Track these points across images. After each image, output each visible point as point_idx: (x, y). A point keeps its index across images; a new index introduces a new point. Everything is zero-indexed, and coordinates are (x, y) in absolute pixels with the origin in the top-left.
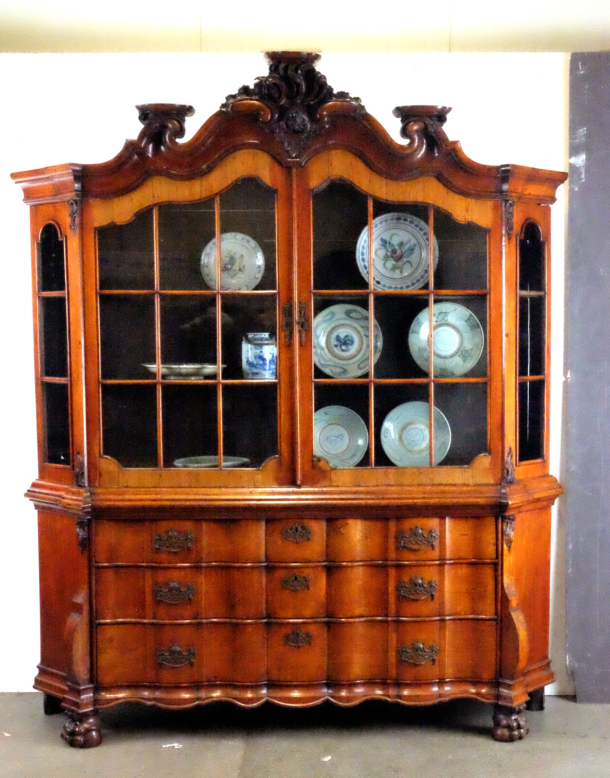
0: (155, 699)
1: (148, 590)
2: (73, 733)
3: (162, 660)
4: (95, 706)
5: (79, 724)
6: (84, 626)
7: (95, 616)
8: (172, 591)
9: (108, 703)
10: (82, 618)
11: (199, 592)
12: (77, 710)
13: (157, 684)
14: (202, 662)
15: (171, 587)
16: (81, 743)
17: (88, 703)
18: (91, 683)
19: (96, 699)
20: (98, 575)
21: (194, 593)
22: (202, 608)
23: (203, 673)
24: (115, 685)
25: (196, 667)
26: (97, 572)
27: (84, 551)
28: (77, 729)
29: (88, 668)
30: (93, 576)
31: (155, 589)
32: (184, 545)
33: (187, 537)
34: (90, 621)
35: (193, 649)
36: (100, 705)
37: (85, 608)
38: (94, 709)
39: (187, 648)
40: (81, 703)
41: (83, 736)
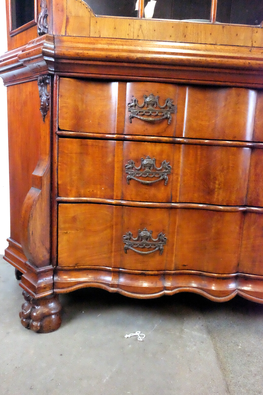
0: (118, 286)
1: (117, 166)
2: (29, 317)
3: (130, 245)
4: (54, 290)
5: (36, 308)
6: (44, 203)
7: (56, 192)
8: (144, 168)
9: (69, 287)
10: (41, 194)
11: (176, 171)
12: (34, 294)
13: (121, 269)
14: (172, 249)
15: (144, 164)
16: (38, 328)
17: (46, 287)
18: (50, 265)
19: (56, 282)
20: (61, 144)
21: (170, 172)
22: (177, 190)
23: (172, 261)
24: (76, 267)
25: (165, 254)
26: (59, 140)
27: (46, 116)
28: (35, 314)
29: (48, 249)
30: (56, 146)
31: (125, 165)
32: (163, 114)
33: (167, 105)
34: (51, 197)
35: (164, 236)
36: (60, 288)
37: (45, 182)
38: (53, 292)
39: (158, 233)
40: (38, 287)
41: (40, 322)
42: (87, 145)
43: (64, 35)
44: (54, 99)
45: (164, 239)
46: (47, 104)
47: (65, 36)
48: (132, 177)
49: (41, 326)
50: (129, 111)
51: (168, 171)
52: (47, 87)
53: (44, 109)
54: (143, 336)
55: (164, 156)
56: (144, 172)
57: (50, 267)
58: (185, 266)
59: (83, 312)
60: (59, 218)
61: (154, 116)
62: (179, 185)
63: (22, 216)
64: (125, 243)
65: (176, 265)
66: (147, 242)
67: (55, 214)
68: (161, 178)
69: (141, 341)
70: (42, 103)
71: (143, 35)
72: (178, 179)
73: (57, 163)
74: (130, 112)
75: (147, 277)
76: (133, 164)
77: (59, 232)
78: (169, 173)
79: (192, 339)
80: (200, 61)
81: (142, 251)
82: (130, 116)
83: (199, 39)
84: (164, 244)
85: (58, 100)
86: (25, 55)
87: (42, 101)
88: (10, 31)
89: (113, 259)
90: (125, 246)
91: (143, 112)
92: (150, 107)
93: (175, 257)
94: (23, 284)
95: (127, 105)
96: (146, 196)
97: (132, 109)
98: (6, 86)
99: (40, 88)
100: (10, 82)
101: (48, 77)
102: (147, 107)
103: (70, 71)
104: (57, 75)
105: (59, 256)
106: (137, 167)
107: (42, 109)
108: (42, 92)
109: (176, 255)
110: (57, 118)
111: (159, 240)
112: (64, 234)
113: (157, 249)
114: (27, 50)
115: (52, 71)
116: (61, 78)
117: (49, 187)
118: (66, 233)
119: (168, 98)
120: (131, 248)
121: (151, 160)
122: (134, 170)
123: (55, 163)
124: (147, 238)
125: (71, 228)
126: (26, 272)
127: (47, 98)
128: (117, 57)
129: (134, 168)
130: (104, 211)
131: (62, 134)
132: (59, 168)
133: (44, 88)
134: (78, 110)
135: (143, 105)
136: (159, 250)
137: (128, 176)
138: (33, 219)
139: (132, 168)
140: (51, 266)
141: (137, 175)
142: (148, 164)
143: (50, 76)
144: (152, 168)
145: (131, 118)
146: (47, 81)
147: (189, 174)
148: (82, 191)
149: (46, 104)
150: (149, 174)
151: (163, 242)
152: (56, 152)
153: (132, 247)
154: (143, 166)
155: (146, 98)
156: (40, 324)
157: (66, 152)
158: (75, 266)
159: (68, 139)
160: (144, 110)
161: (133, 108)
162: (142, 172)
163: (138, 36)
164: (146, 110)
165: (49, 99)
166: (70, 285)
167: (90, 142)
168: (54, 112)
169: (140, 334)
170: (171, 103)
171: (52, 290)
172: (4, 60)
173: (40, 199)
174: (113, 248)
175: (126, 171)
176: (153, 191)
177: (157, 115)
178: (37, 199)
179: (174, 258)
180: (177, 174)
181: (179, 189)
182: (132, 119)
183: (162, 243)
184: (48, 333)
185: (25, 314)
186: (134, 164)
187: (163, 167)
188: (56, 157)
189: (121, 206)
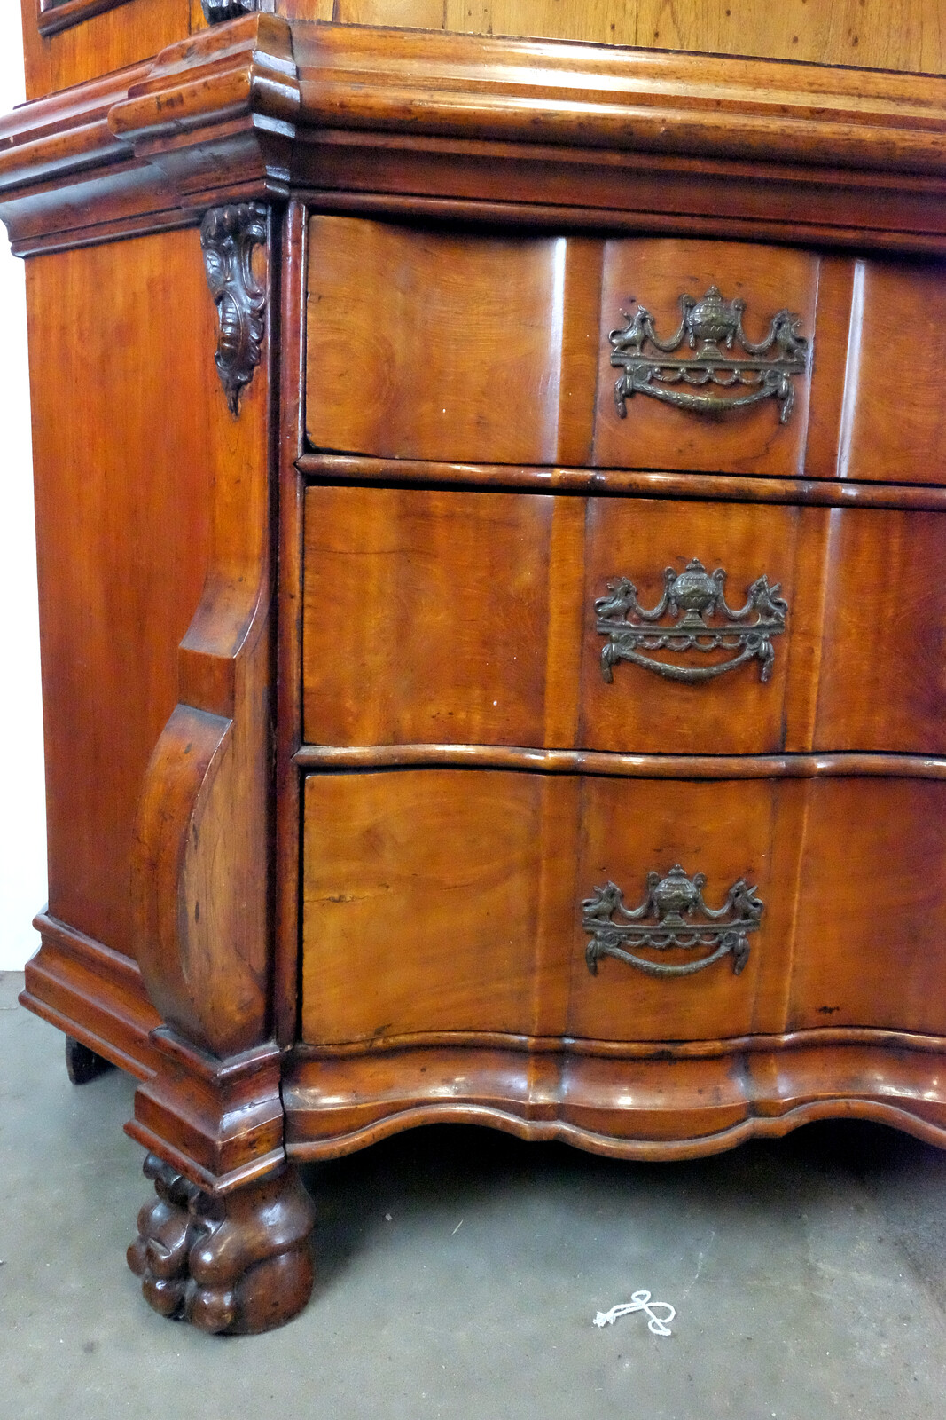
0: (559, 1112)
1: (560, 604)
2: (184, 1268)
3: (610, 939)
4: (287, 1145)
5: (213, 1230)
6: (242, 777)
7: (295, 725)
8: (679, 614)
9: (350, 1130)
10: (232, 736)
11: (803, 623)
12: (208, 1174)
13: (568, 1041)
14: (782, 947)
15: (678, 596)
16: (224, 1320)
17: (254, 1141)
18: (266, 1039)
19: (295, 1114)
20: (315, 513)
21: (781, 626)
22: (806, 702)
23: (778, 993)
24: (380, 1043)
25: (753, 970)
26: (309, 497)
27: (247, 388)
28: (207, 1257)
29: (258, 971)
30: (293, 523)
31: (594, 599)
32: (759, 379)
33: (775, 341)
34: (270, 748)
35: (753, 893)
36: (311, 1139)
37: (249, 683)
38: (286, 1156)
39: (726, 885)
40: (224, 1146)
41: (232, 1291)
42: (426, 515)
43: (330, 19)
44: (288, 312)
45: (751, 907)
46: (255, 336)
47: (336, 23)
48: (626, 651)
49: (237, 1309)
50: (615, 366)
51: (773, 620)
52: (250, 257)
53: (238, 356)
54: (667, 1313)
55: (761, 560)
56: (676, 630)
57: (269, 1050)
58: (831, 1010)
59: (389, 1217)
60: (306, 840)
61: (721, 385)
62: (815, 680)
63: (145, 835)
64: (592, 933)
65: (793, 1009)
66: (684, 924)
67: (290, 824)
68: (747, 653)
69: (667, 1337)
70: (229, 330)
71: (679, 32)
72: (813, 652)
73: (298, 595)
74: (617, 370)
75: (679, 1066)
76: (632, 596)
77: (306, 898)
78: (779, 631)
79: (861, 1309)
80: (933, 152)
81: (662, 962)
82: (621, 389)
83: (915, 56)
84: (751, 929)
85: (305, 318)
86: (154, 109)
87: (229, 321)
88: (42, 10)
89: (537, 1000)
90: (591, 944)
91: (677, 369)
92: (707, 348)
93: (793, 977)
94: (145, 1124)
95: (604, 340)
96: (685, 729)
97: (628, 357)
98: (23, 255)
99: (213, 262)
100: (42, 237)
101: (261, 211)
102: (694, 349)
103: (360, 184)
104: (300, 200)
105: (308, 1000)
106: (645, 609)
107: (227, 356)
108: (228, 282)
109: (794, 970)
110: (300, 395)
111: (734, 911)
112: (331, 904)
113: (723, 949)
114: (158, 85)
115: (278, 182)
116: (316, 218)
117: (265, 704)
118: (340, 900)
119: (781, 310)
120: (619, 951)
121: (705, 575)
122: (634, 621)
123: (292, 597)
124: (684, 907)
125: (360, 880)
126: (154, 1074)
127: (253, 309)
128: (581, 125)
129: (636, 612)
130: (503, 798)
131: (322, 468)
132: (306, 620)
133: (235, 262)
134: (390, 360)
135: (675, 339)
136: (735, 954)
137: (608, 646)
138: (201, 849)
139: (627, 612)
140: (272, 1045)
141: (647, 644)
142: (696, 594)
143: (266, 208)
144: (709, 611)
145: (626, 396)
146: (255, 230)
147: (854, 631)
148: (406, 718)
149: (247, 335)
150: (698, 637)
151: (749, 921)
152: (293, 547)
153: (618, 946)
154: (673, 601)
155: (691, 307)
156: (234, 1299)
157: (340, 547)
158: (373, 1040)
159: (345, 489)
160: (682, 361)
161: (637, 352)
162: (669, 630)
163: (657, 35)
164: (690, 362)
165: (262, 312)
166: (354, 1122)
167: (438, 501)
168: (286, 371)
169: (651, 1304)
170: (792, 330)
171: (282, 1148)
172: (19, 139)
173: (228, 759)
174: (538, 954)
175: (599, 626)
176: (712, 708)
177: (737, 383)
178: (215, 761)
179: (788, 982)
180: (809, 634)
181: (814, 696)
182: (628, 400)
183: (744, 922)
184: (266, 1331)
185: (164, 1257)
186: (637, 594)
187: (754, 607)
188: (296, 573)
189: (573, 778)
